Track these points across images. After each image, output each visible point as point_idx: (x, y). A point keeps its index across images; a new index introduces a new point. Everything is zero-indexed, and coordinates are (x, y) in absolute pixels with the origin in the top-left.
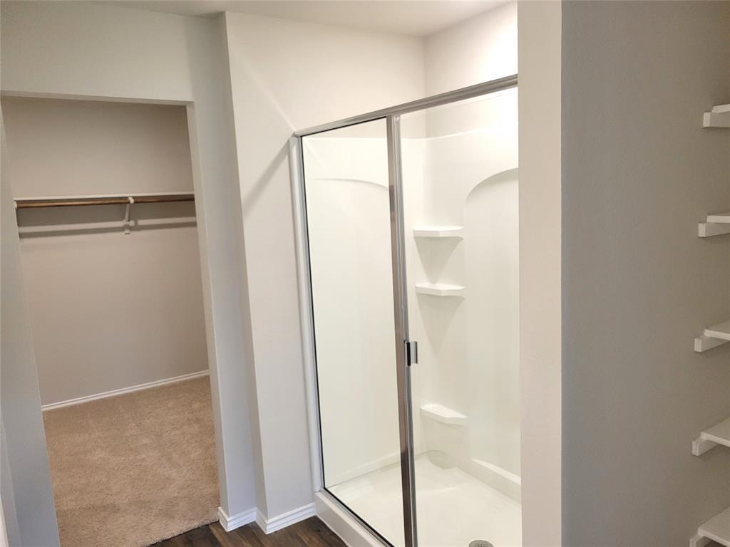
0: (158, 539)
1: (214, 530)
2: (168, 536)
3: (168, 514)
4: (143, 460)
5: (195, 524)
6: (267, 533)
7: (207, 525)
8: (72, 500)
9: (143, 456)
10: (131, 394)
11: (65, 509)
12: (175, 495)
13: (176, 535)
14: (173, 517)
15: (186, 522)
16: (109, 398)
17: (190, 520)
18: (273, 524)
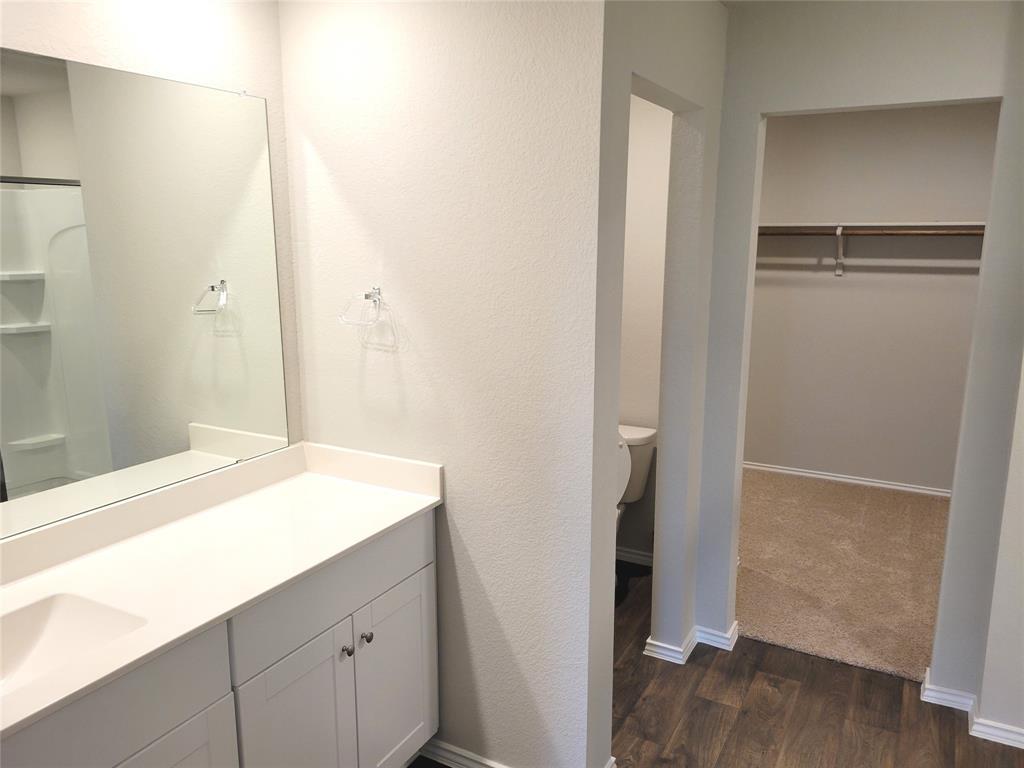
0: (837, 657)
1: (906, 688)
2: (850, 660)
3: (865, 641)
4: (887, 574)
5: (889, 669)
6: (971, 734)
7: (903, 679)
8: (786, 575)
9: (890, 569)
10: (933, 498)
11: (774, 578)
12: (891, 627)
13: (859, 665)
14: (868, 646)
15: (880, 660)
16: (904, 491)
17: (886, 661)
18: (982, 728)
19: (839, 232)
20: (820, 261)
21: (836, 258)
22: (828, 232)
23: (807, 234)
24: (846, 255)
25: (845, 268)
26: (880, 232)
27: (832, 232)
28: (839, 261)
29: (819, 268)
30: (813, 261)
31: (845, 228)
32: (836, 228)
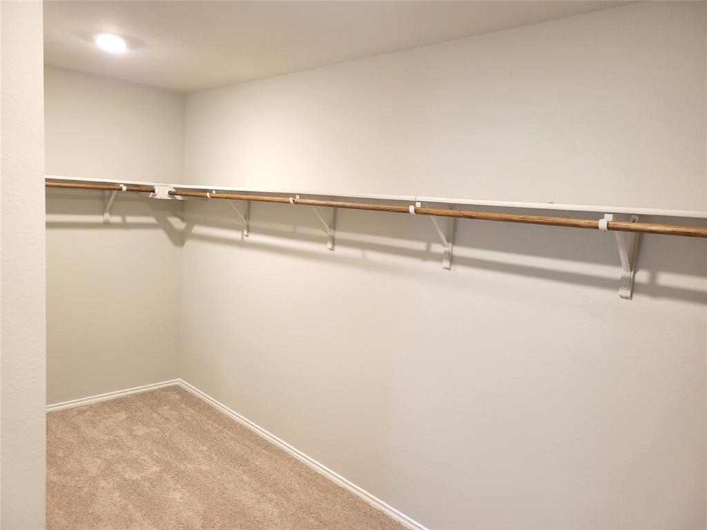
20: (428, 247)
23: (388, 210)
25: (452, 259)
28: (447, 249)
29: (427, 256)
30: (421, 246)
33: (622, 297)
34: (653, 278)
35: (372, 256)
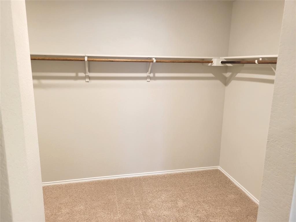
19: (86, 59)
20: (77, 75)
21: (85, 73)
22: (80, 59)
24: (89, 71)
25: (90, 78)
26: (107, 60)
27: (83, 59)
28: (87, 74)
29: (77, 78)
30: (73, 75)
31: (88, 57)
32: (84, 57)
33: (147, 81)
34: (154, 75)
35: (44, 82)
